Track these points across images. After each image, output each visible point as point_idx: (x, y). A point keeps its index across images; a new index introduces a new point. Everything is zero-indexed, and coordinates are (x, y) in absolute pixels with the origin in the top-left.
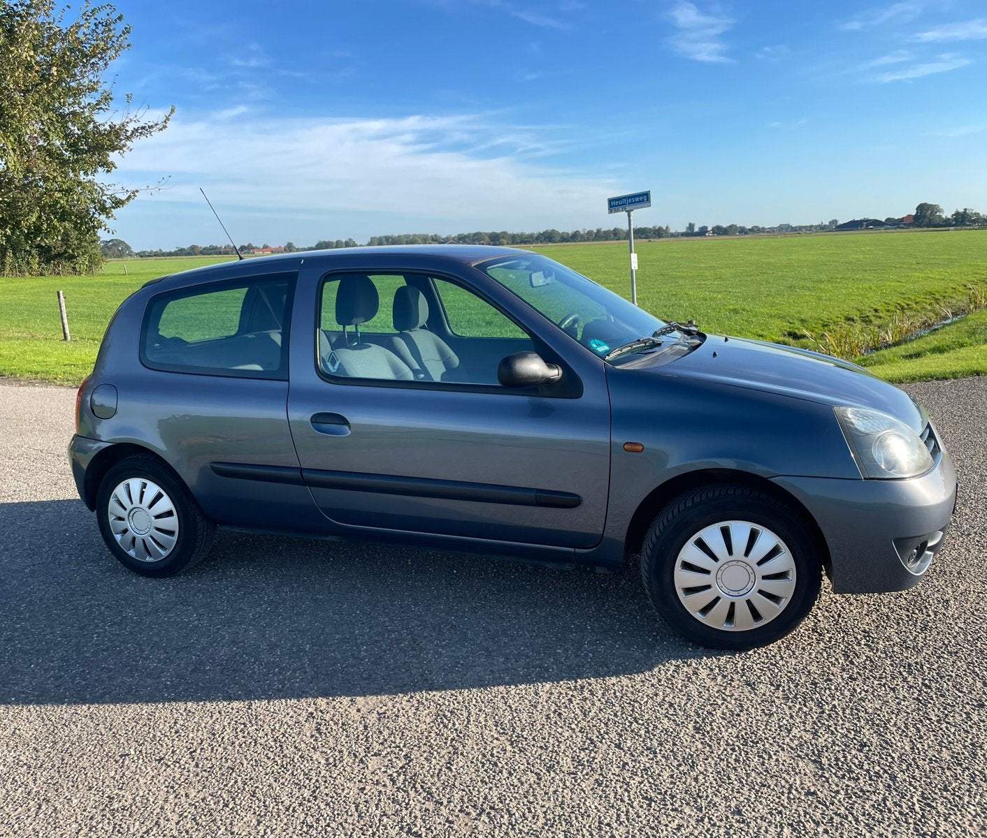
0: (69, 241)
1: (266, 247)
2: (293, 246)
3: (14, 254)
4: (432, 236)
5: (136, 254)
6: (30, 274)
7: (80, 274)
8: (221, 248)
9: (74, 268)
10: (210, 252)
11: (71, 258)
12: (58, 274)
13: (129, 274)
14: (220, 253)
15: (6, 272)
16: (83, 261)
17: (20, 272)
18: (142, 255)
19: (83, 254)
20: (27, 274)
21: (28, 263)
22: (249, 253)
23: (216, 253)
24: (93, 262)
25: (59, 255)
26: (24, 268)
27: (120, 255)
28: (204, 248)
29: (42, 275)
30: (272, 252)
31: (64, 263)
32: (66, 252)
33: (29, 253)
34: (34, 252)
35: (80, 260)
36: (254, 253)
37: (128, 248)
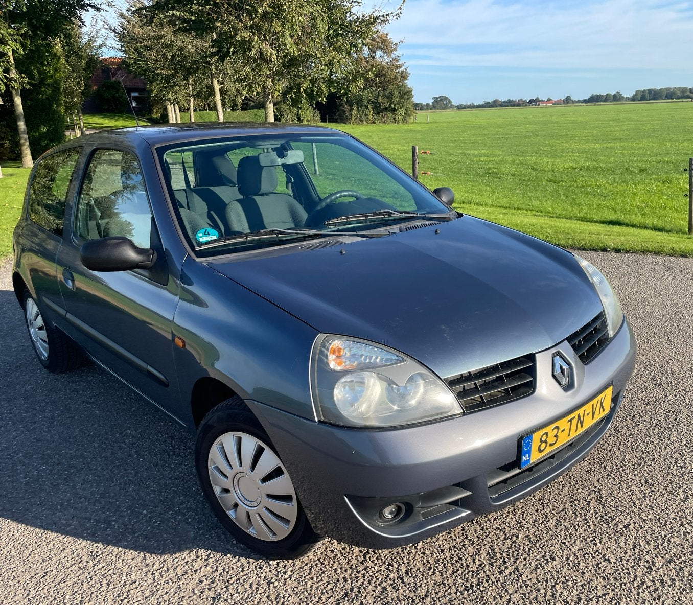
0: (392, 99)
1: (549, 100)
2: (570, 99)
3: (358, 108)
4: (690, 89)
5: (456, 107)
6: (367, 122)
7: (398, 122)
8: (515, 101)
9: (395, 118)
10: (507, 104)
11: (393, 111)
12: (385, 122)
13: (431, 123)
14: (514, 105)
15: (352, 121)
16: (401, 113)
17: (360, 121)
18: (460, 107)
19: (401, 108)
20: (365, 122)
21: (366, 115)
22: (535, 105)
23: (511, 106)
24: (407, 114)
25: (385, 109)
26: (363, 118)
27: (445, 107)
28: (504, 102)
29: (374, 123)
30: (553, 104)
31: (389, 115)
32: (390, 106)
33: (367, 107)
34: (370, 106)
35: (399, 112)
36: (539, 105)
37: (450, 102)
